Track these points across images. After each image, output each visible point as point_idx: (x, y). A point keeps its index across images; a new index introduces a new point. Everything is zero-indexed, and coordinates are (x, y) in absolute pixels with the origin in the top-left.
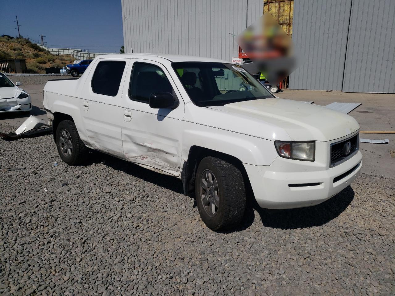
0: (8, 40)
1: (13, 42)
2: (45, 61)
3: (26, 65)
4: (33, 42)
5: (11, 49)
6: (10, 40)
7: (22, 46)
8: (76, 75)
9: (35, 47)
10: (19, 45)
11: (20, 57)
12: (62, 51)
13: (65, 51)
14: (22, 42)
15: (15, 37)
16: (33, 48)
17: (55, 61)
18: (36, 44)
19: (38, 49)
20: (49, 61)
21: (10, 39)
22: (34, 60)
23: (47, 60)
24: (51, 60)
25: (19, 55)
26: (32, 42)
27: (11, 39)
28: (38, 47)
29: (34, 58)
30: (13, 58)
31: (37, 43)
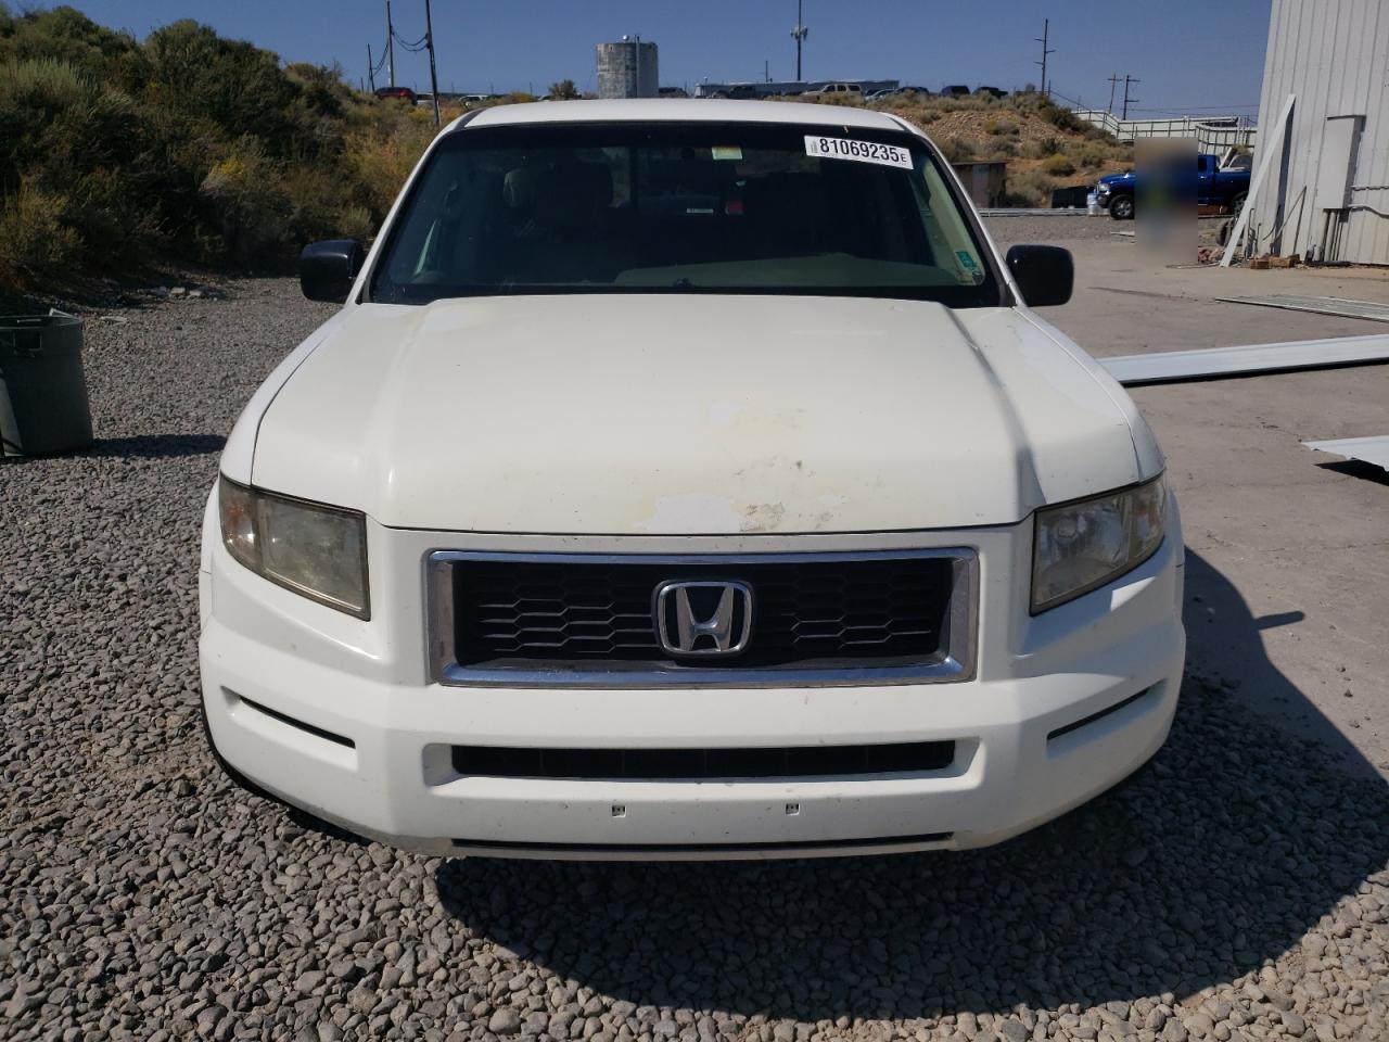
0: (990, 101)
1: (1001, 106)
2: (1071, 167)
3: (1004, 182)
4: (1061, 103)
5: (988, 132)
6: (996, 102)
7: (1023, 119)
8: (1127, 213)
9: (1061, 120)
10: (1015, 116)
11: (999, 154)
12: (1148, 127)
13: (1156, 126)
14: (1025, 106)
15: (1011, 93)
16: (1055, 123)
17: (1104, 166)
18: (1067, 111)
19: (1070, 126)
20: (1085, 164)
21: (994, 98)
22: (1040, 162)
23: (1080, 163)
24: (1091, 163)
25: (999, 149)
26: (1056, 103)
27: (999, 97)
28: (1073, 117)
29: (1038, 158)
30: (979, 159)
31: (1072, 106)
